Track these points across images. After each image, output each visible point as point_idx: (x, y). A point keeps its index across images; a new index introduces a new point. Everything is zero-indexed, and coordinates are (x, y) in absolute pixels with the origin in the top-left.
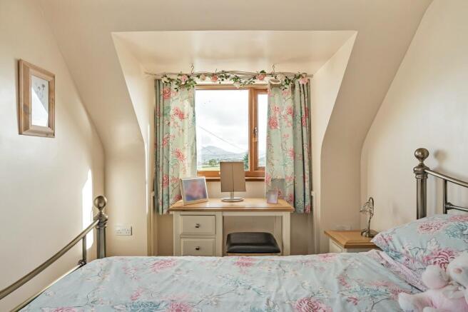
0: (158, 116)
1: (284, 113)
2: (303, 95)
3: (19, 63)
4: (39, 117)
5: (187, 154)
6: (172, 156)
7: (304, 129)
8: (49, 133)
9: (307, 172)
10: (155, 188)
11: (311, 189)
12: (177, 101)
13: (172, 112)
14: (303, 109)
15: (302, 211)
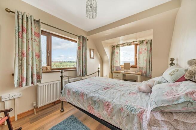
0: (112, 54)
1: (144, 50)
2: (150, 44)
3: (90, 49)
4: (92, 56)
5: (118, 61)
6: (115, 62)
7: (150, 54)
8: (93, 58)
9: (150, 66)
10: (111, 68)
11: (152, 71)
12: (116, 50)
13: (115, 52)
14: (150, 48)
15: (148, 76)
